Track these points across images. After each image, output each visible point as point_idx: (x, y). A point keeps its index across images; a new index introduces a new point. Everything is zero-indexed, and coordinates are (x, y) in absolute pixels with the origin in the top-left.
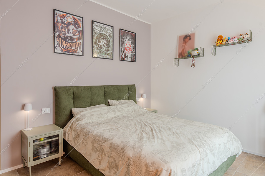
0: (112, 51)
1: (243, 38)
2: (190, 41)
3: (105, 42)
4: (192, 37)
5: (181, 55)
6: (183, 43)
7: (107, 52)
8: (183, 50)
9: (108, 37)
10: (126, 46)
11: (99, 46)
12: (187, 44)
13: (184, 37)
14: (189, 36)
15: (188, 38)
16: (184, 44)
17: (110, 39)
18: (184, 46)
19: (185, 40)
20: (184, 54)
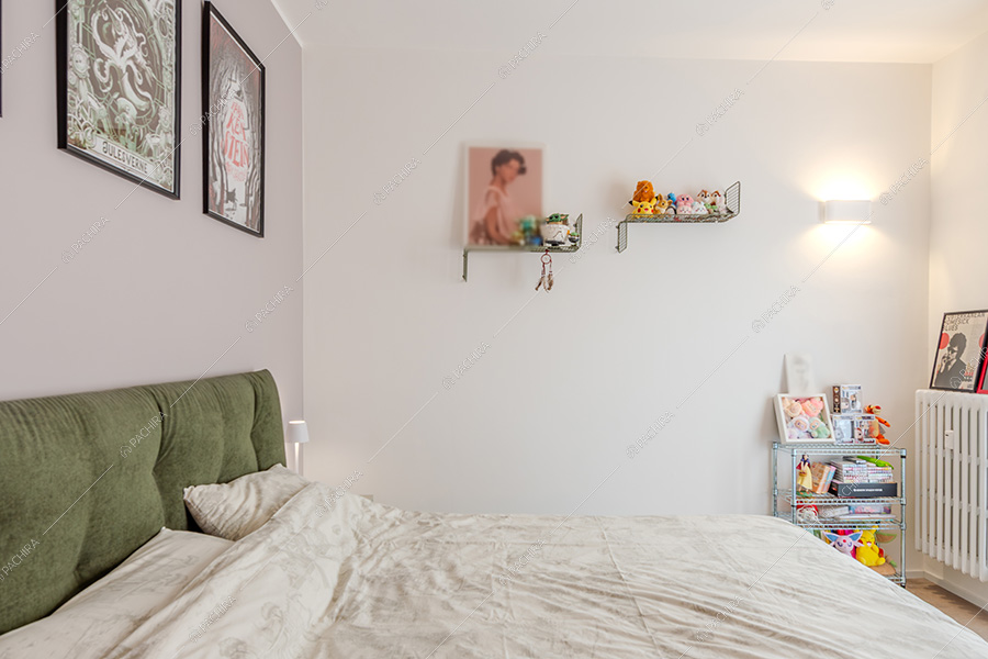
0: (171, 139)
1: (713, 204)
2: (520, 179)
3: (140, 59)
4: (528, 164)
5: (483, 234)
6: (492, 183)
7: (148, 136)
8: (493, 211)
9: (155, 23)
10: (230, 129)
11: (102, 69)
12: (509, 188)
13: (494, 155)
14: (517, 156)
15: (514, 164)
16: (495, 188)
17: (162, 44)
18: (497, 197)
19: (497, 168)
20: (497, 229)
